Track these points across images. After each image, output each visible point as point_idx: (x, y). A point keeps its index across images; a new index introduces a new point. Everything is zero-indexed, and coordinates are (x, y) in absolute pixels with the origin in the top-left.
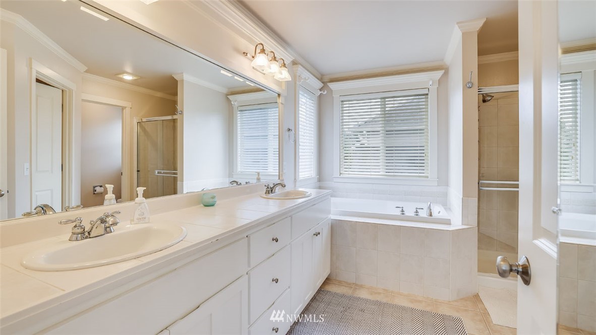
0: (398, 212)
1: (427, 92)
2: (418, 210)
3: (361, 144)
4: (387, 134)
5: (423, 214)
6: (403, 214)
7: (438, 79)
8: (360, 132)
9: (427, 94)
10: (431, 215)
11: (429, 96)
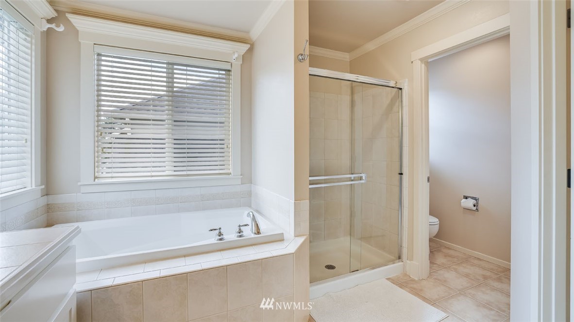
0: (213, 239)
1: (229, 68)
2: (242, 228)
3: (122, 134)
4: (175, 125)
5: (248, 232)
6: (221, 239)
7: (243, 54)
8: (121, 119)
9: (229, 71)
10: (259, 233)
11: (232, 73)
